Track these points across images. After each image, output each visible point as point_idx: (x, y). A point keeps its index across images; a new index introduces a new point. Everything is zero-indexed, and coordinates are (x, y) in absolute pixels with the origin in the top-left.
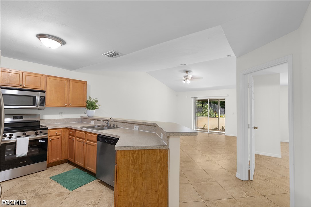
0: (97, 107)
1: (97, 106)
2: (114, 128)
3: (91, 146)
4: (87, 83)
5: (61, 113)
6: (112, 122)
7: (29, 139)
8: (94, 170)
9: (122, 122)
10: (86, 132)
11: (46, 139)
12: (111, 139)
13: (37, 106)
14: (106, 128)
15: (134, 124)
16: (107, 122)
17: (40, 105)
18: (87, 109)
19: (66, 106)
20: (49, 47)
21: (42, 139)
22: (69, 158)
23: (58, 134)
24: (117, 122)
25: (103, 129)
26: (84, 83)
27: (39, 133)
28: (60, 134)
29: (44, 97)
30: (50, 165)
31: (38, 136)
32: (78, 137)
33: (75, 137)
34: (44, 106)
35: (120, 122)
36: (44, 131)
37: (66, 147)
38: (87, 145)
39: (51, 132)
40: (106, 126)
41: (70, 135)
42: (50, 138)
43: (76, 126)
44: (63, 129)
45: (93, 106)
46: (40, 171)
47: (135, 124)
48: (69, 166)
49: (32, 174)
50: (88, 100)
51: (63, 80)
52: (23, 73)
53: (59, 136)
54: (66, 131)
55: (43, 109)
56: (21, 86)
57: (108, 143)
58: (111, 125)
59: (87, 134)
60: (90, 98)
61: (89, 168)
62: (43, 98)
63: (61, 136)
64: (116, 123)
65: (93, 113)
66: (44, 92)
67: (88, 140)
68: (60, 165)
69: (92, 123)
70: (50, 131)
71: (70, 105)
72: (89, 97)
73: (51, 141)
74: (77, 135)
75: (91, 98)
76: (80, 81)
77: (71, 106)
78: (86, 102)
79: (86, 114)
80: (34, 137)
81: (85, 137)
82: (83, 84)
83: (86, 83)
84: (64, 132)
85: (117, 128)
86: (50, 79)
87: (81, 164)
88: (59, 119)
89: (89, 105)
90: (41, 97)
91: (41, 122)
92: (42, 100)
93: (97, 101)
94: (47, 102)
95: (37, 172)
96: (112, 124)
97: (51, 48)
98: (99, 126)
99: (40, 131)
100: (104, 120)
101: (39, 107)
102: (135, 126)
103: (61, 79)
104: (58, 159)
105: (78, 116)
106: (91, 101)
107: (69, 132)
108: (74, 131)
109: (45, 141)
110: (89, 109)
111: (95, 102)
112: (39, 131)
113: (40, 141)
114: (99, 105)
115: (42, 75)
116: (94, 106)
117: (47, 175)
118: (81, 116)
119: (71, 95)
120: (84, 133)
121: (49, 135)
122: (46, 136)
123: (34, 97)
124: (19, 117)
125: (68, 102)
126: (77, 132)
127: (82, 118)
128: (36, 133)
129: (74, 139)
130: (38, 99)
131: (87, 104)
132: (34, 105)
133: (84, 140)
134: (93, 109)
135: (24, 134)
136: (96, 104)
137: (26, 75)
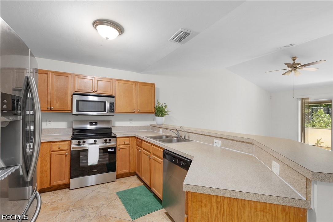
0: (166, 114)
1: (166, 112)
2: (185, 140)
3: (156, 162)
4: (155, 86)
5: (130, 120)
6: (183, 132)
7: (99, 147)
8: (160, 195)
9: (196, 133)
10: (152, 144)
11: (115, 148)
12: (180, 159)
13: (108, 112)
14: (176, 140)
15: (214, 137)
16: (176, 132)
17: (111, 111)
18: (156, 116)
19: (134, 112)
20: (106, 38)
21: (111, 148)
22: (137, 171)
23: (126, 143)
24: (189, 132)
25: (171, 141)
26: (152, 85)
27: (108, 141)
28: (128, 143)
29: (113, 103)
30: (119, 177)
31: (108, 145)
32: (144, 149)
33: (141, 148)
34: (113, 112)
35: (193, 133)
36: (113, 139)
37: (135, 158)
38: (153, 160)
39: (120, 141)
40: (175, 137)
41: (137, 145)
42: (118, 147)
43: (142, 136)
44: (131, 138)
46: (110, 182)
47: (216, 137)
48: (137, 181)
49: (103, 184)
50: (157, 105)
51: (131, 83)
52: (95, 78)
53: (127, 146)
54: (134, 140)
55: (113, 115)
56: (94, 92)
57: (175, 163)
58: (181, 136)
59: (153, 146)
60: (159, 103)
61: (154, 190)
63: (129, 145)
64: (187, 134)
65: (160, 120)
66: (113, 97)
67: (154, 154)
68: (129, 177)
69: (161, 132)
70: (119, 139)
71: (138, 111)
72: (158, 101)
73: (119, 150)
74: (143, 146)
76: (148, 83)
77: (139, 112)
78: (155, 108)
79: (155, 122)
80: (104, 145)
81: (150, 150)
82: (151, 87)
83: (154, 85)
84: (132, 141)
85: (189, 141)
86: (119, 83)
87: (148, 183)
88: (129, 126)
89: (158, 111)
90: (111, 103)
91: (113, 129)
92: (112, 105)
93: (166, 106)
94: (117, 108)
95: (107, 183)
96: (182, 134)
97: (108, 38)
98: (167, 137)
99: (109, 139)
100: (173, 130)
101: (109, 114)
102: (216, 141)
103: (129, 83)
104: (127, 171)
105: (147, 123)
106: (160, 106)
107: (137, 141)
108: (141, 141)
109: (113, 150)
110: (158, 115)
111: (164, 108)
112: (108, 139)
113: (110, 150)
114: (169, 111)
115: (111, 79)
116: (163, 112)
117: (114, 189)
118: (150, 124)
119: (138, 100)
120: (150, 145)
121: (118, 144)
122: (115, 145)
123: (105, 103)
124: (94, 123)
125: (136, 108)
126: (143, 142)
127: (151, 126)
128: (106, 141)
129: (141, 151)
130: (108, 105)
131: (156, 110)
132: (105, 111)
133: (150, 154)
134: (162, 115)
135: (95, 141)
136: (166, 110)
137: (98, 80)
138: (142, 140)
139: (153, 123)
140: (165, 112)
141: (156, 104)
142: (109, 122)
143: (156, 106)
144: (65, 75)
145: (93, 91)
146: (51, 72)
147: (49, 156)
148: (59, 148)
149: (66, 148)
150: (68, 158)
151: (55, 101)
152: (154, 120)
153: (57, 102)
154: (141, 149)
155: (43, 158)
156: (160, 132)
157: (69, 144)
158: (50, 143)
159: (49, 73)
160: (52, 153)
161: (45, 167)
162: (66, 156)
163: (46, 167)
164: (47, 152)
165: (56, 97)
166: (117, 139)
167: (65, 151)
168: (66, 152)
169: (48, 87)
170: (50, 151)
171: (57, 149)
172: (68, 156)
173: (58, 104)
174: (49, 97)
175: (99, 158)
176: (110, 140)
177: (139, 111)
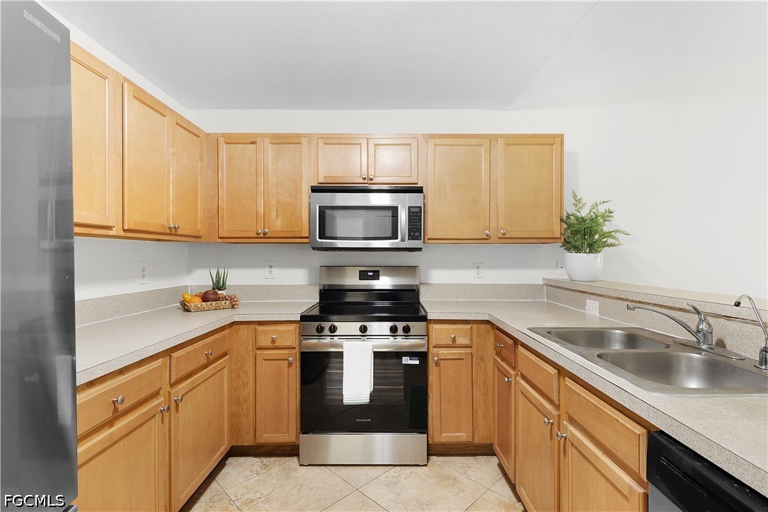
0: (610, 241)
1: (609, 237)
4: (562, 141)
5: (476, 265)
7: (374, 347)
10: (562, 372)
11: (423, 356)
13: (403, 240)
17: (411, 237)
18: (568, 250)
19: (488, 238)
21: (412, 355)
23: (460, 341)
26: (551, 141)
27: (400, 332)
28: (467, 342)
29: (418, 210)
30: (434, 450)
31: (401, 342)
32: (524, 377)
33: (514, 368)
34: (418, 238)
36: (416, 327)
38: (570, 450)
39: (438, 334)
40: (688, 347)
41: (498, 354)
42: (434, 355)
43: (518, 323)
44: (475, 326)
45: (592, 234)
46: (410, 466)
49: (387, 469)
50: (572, 210)
51: (474, 141)
52: (368, 139)
53: (462, 351)
54: (488, 334)
55: (421, 249)
56: (366, 181)
59: (568, 381)
60: (579, 201)
62: (417, 213)
63: (469, 350)
65: (581, 265)
66: (420, 190)
67: (572, 421)
69: (593, 314)
70: (435, 326)
71: (500, 236)
72: (575, 196)
73: (437, 364)
75: (584, 201)
76: (535, 136)
77: (505, 239)
78: (562, 220)
79: (563, 271)
80: (389, 344)
82: (547, 148)
83: (558, 141)
84: (479, 335)
86: (436, 145)
88: (472, 285)
90: (412, 210)
91: (423, 291)
92: (416, 217)
93: (608, 215)
94: (432, 226)
95: (400, 466)
98: (632, 339)
99: (404, 324)
101: (407, 244)
103: (471, 141)
104: (462, 436)
105: (535, 276)
106: (584, 213)
107: (497, 339)
108: (510, 341)
109: (417, 362)
110: (575, 247)
111: (601, 220)
112: (400, 325)
113: (406, 360)
114: (620, 232)
115: (415, 137)
116: (597, 237)
118: (544, 279)
120: (553, 371)
121: (433, 342)
122: (422, 346)
123: (394, 210)
124: (371, 274)
125: (493, 224)
126: (521, 349)
127: (547, 285)
128: (394, 330)
129: (512, 379)
130: (403, 217)
131: (568, 228)
132: (394, 236)
133: (555, 413)
134: (593, 248)
135: (364, 329)
136: (606, 228)
137: (376, 145)
138: (516, 341)
139: (558, 275)
140: (604, 235)
141: (569, 208)
142: (412, 269)
143: (568, 217)
144: (294, 140)
145: (364, 179)
146: (263, 136)
147: (251, 359)
148: (273, 341)
149: (289, 343)
150: (296, 371)
151: (273, 213)
152: (560, 265)
153: (277, 216)
154: (512, 372)
155: (239, 365)
156: (587, 312)
157: (298, 331)
158: (254, 326)
159: (258, 140)
160: (259, 352)
161: (244, 389)
162: (290, 364)
163: (246, 390)
164: (247, 348)
165: (275, 202)
166: (430, 326)
167: (286, 352)
168: (290, 355)
169: (259, 179)
170: (254, 346)
171: (269, 344)
172: (294, 365)
173: (280, 221)
174: (261, 203)
175: (375, 384)
176: (406, 329)
177: (504, 234)
